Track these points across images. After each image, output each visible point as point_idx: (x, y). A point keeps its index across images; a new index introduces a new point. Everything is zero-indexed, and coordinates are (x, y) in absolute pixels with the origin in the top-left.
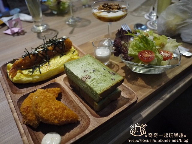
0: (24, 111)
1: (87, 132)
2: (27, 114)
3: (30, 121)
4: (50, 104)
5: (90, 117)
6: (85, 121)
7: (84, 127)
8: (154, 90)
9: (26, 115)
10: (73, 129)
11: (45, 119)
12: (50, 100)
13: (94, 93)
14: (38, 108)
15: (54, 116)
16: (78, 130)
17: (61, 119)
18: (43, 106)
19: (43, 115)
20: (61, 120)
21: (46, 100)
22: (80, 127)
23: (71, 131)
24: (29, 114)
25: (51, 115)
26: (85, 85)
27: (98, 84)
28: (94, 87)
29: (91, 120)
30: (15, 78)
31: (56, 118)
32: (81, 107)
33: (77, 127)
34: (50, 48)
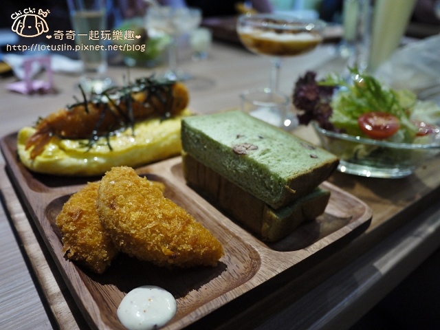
0: (72, 221)
1: (255, 282)
2: (80, 228)
3: (87, 248)
4: (149, 203)
5: (257, 250)
6: (243, 262)
7: (241, 277)
8: (400, 209)
9: (75, 231)
10: (208, 282)
11: (137, 240)
12: (148, 194)
13: (271, 183)
14: (118, 208)
15: (161, 235)
16: (225, 285)
17: (179, 246)
18: (131, 204)
19: (130, 226)
20: (180, 249)
21: (139, 192)
22: (229, 278)
23: (204, 287)
24: (84, 231)
25: (153, 231)
26: (243, 164)
27: (279, 160)
28: (273, 166)
29: (262, 255)
30: (40, 159)
31: (167, 240)
32: (228, 227)
33: (220, 277)
34: (138, 97)
